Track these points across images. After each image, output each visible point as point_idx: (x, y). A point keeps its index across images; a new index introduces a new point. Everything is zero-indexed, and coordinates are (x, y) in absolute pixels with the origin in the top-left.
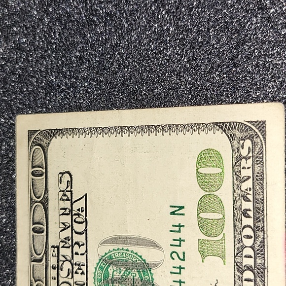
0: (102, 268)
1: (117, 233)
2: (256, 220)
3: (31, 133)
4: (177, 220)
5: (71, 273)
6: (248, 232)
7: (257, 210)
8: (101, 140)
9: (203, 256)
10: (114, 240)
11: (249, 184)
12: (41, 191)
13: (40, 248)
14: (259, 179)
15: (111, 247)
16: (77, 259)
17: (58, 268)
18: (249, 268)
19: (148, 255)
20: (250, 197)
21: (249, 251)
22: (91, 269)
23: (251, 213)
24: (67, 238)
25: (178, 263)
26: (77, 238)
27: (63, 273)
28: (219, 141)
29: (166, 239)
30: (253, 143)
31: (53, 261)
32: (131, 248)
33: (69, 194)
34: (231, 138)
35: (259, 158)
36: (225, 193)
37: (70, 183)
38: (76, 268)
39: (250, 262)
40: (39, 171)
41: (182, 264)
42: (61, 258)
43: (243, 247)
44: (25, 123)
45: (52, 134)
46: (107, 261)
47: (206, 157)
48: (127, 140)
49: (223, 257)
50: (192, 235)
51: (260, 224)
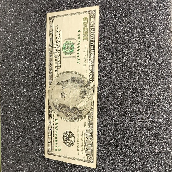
0: (64, 46)
1: (68, 38)
2: (94, 30)
3: (50, 17)
4: (79, 33)
5: (58, 48)
6: (92, 33)
7: (94, 28)
8: (64, 17)
9: (84, 40)
10: (67, 39)
11: (92, 23)
12: (52, 31)
13: (51, 44)
14: (94, 22)
15: (66, 41)
16: (59, 45)
17: (55, 48)
18: (92, 41)
19: (73, 41)
20: (92, 26)
21: (92, 38)
22: (62, 47)
23: (92, 29)
24: (57, 41)
25: (79, 42)
26: (59, 40)
27: (56, 49)
28: (87, 15)
29: (77, 38)
30: (93, 15)
31: (54, 46)
32: (70, 40)
33: (58, 30)
34: (89, 14)
35: (94, 18)
36: (88, 26)
37: (58, 28)
38: (59, 47)
39: (92, 40)
40: (51, 26)
41: (80, 42)
42: (56, 45)
43: (91, 37)
44: (49, 15)
45: (54, 17)
46: (65, 44)
47: (85, 18)
48: (70, 16)
49: (87, 40)
50: (82, 36)
51: (94, 31)
